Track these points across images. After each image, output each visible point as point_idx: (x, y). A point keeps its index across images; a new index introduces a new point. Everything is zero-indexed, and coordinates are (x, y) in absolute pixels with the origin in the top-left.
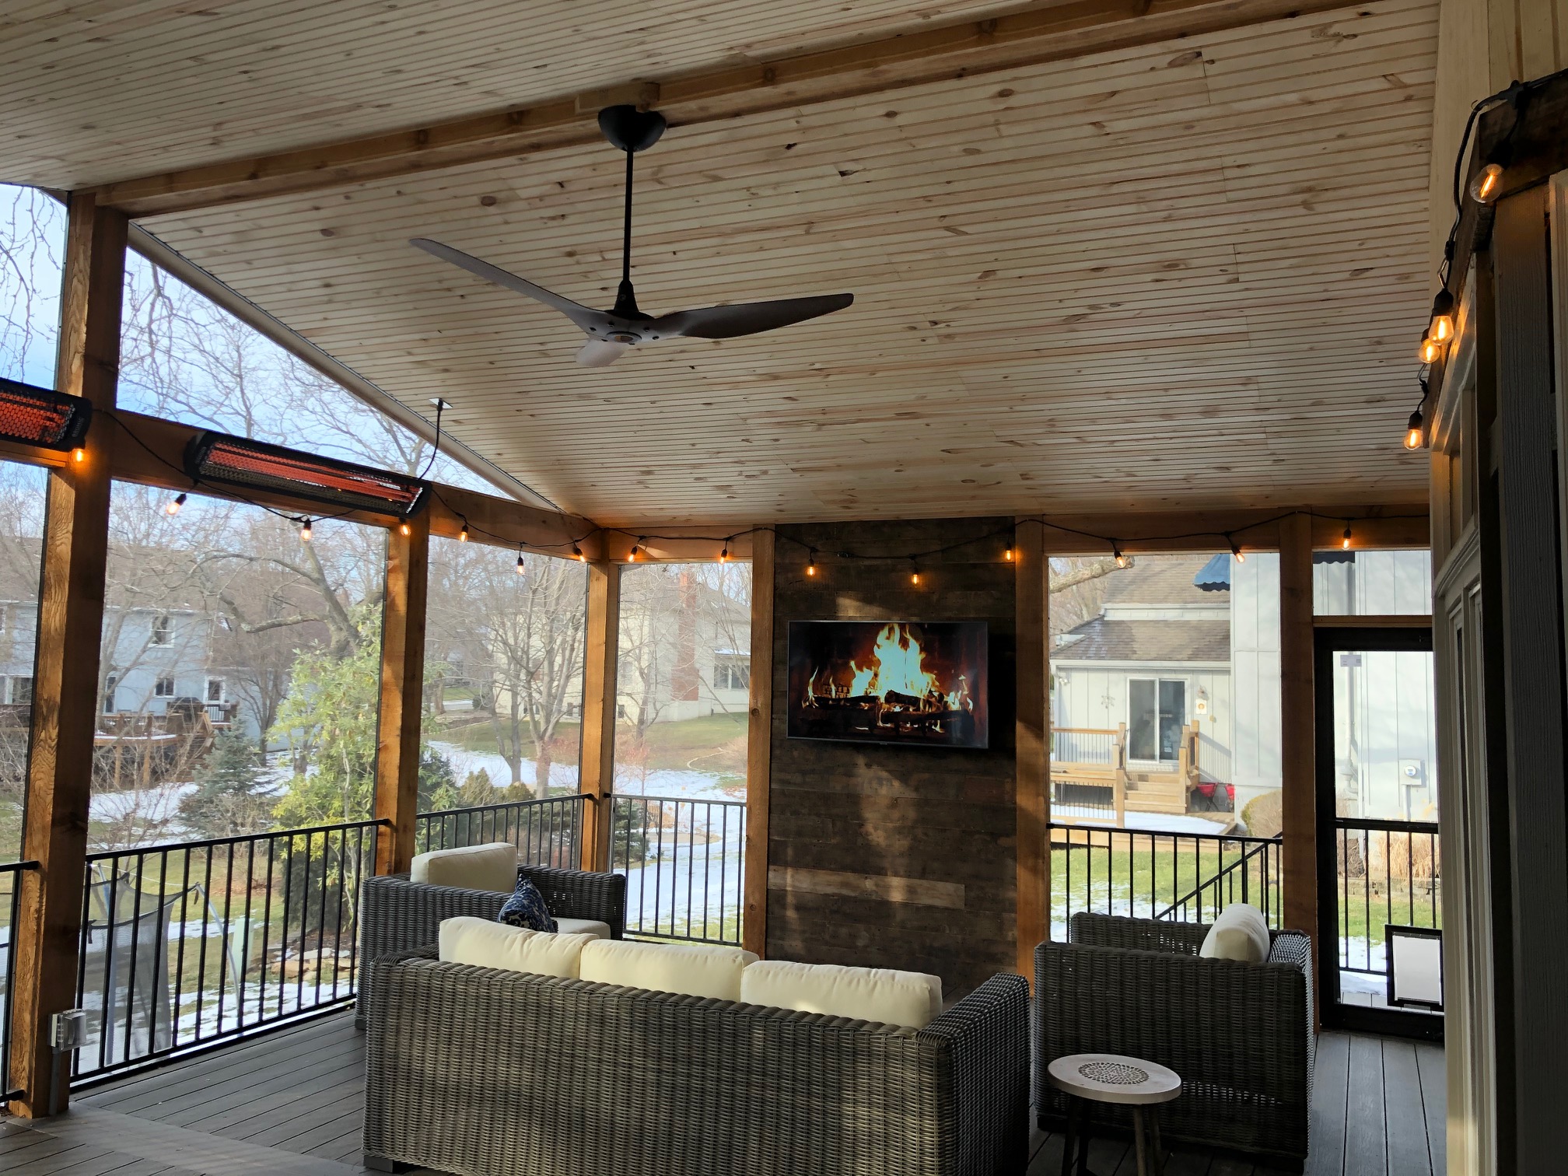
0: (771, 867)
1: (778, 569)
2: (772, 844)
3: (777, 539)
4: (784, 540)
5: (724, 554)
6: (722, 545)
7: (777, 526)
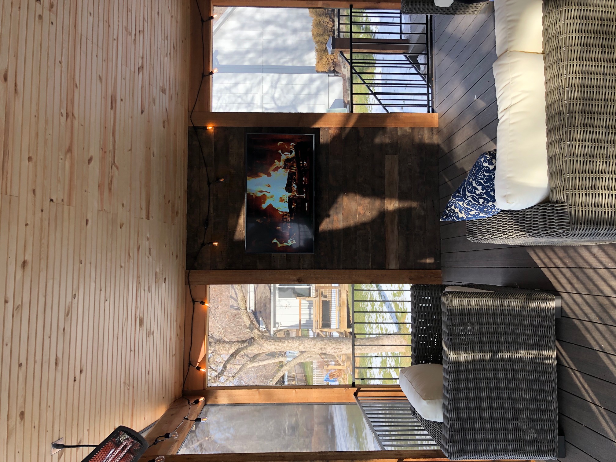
0: (387, 268)
1: (214, 267)
2: (374, 267)
3: (195, 269)
4: (196, 265)
5: (203, 303)
6: (198, 305)
7: (187, 269)
